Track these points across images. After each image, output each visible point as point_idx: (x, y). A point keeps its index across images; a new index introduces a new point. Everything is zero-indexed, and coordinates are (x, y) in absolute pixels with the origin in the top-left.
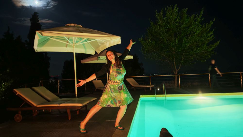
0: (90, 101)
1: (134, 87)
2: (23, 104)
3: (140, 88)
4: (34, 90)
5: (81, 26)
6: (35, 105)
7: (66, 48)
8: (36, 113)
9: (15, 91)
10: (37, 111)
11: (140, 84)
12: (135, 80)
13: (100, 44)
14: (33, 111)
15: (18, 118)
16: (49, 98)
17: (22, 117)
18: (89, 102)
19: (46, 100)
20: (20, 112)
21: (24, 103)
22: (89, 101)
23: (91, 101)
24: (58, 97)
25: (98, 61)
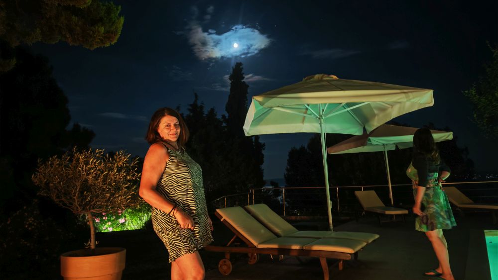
0: (368, 242)
1: (460, 208)
2: (232, 240)
3: (476, 212)
4: (249, 212)
5: (335, 77)
6: (255, 243)
7: (301, 124)
8: (255, 258)
9: (218, 213)
10: (257, 254)
11: (476, 202)
12: (461, 191)
13: (376, 112)
14: (250, 255)
15: (225, 268)
16: (277, 230)
17: (231, 266)
18: (365, 244)
19: (273, 234)
20: (228, 256)
21: (235, 237)
22: (365, 242)
23: (370, 241)
24: (295, 229)
25: (365, 147)
